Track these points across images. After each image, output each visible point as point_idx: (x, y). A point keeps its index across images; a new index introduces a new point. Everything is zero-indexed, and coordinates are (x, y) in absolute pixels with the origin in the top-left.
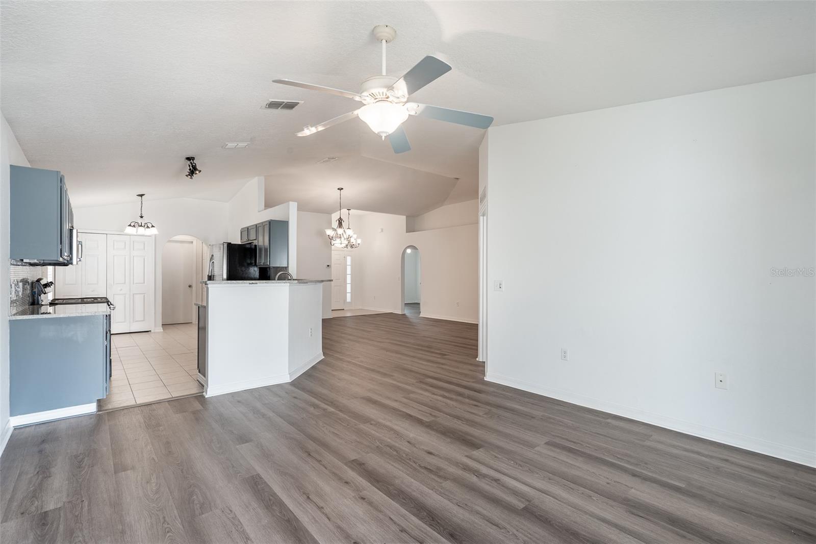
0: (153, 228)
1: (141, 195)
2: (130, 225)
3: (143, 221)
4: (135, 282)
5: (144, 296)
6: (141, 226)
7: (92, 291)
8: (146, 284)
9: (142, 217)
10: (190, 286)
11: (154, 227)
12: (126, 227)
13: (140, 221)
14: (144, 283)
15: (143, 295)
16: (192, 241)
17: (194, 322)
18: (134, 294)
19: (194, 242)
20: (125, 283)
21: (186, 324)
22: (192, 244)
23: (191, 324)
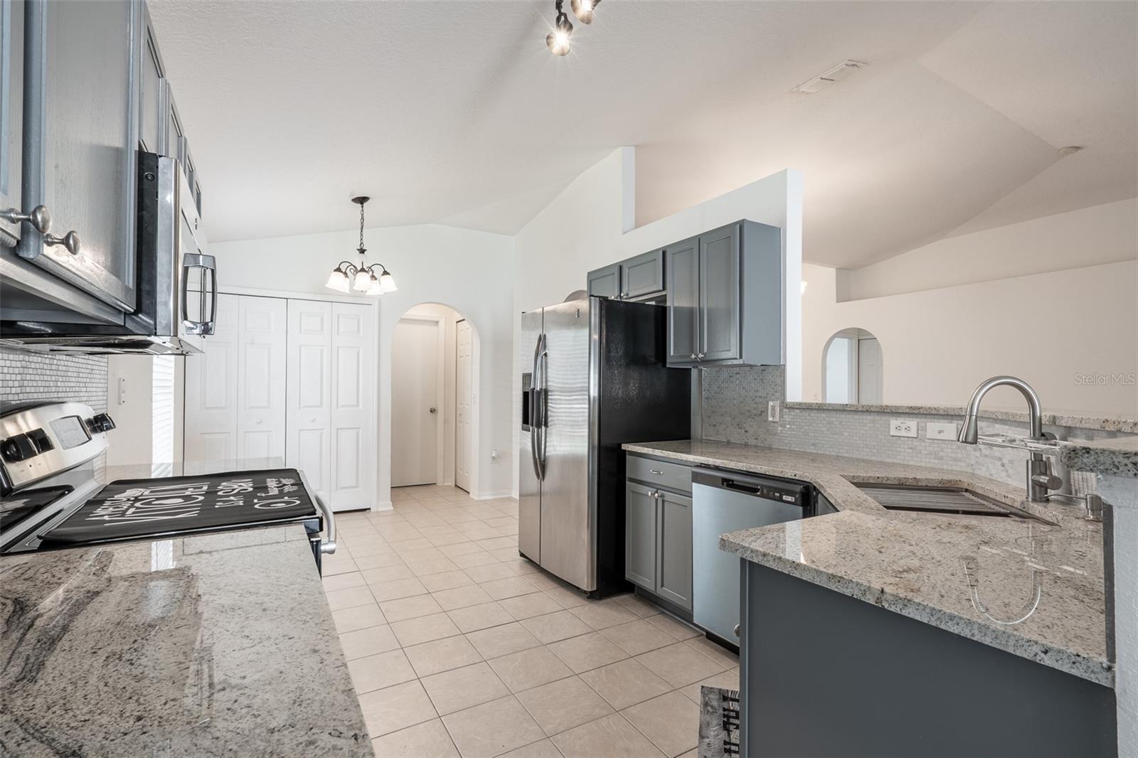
0: (388, 276)
1: (362, 200)
2: (338, 270)
3: (367, 260)
4: (340, 405)
5: (358, 433)
6: (363, 270)
7: (259, 423)
8: (361, 407)
9: (362, 251)
10: (432, 411)
11: (388, 274)
12: (330, 275)
13: (358, 260)
14: (358, 405)
15: (355, 431)
16: (436, 319)
17: (440, 483)
18: (338, 429)
19: (440, 322)
20: (321, 405)
21: (425, 487)
22: (438, 325)
23: (435, 486)
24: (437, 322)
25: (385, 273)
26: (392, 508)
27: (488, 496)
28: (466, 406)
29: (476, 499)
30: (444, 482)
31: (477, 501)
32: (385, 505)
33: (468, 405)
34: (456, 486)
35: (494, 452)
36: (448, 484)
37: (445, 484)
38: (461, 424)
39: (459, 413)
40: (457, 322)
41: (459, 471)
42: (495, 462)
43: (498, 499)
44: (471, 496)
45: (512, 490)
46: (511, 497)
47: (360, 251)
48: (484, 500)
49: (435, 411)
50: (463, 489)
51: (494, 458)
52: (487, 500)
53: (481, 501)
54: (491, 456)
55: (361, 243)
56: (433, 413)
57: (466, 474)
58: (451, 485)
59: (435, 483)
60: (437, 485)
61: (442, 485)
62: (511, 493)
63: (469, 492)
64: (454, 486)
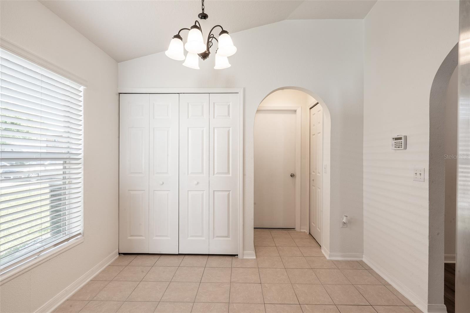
4: (215, 173)
5: (229, 195)
8: (231, 174)
10: (292, 176)
14: (228, 173)
15: (227, 193)
16: (294, 108)
17: (297, 229)
18: (214, 191)
19: (297, 111)
20: (202, 173)
21: (287, 231)
22: (295, 114)
23: (294, 231)
24: (295, 111)
25: (224, 32)
26: (255, 258)
27: (338, 257)
28: (318, 174)
29: (328, 258)
30: (301, 229)
32: (250, 255)
33: (319, 173)
34: (310, 233)
35: (345, 218)
36: (304, 231)
37: (302, 231)
38: (314, 188)
39: (312, 179)
40: (311, 108)
41: (313, 224)
42: (346, 228)
43: (349, 261)
44: (323, 251)
45: (363, 255)
46: (362, 261)
47: (200, 16)
48: (335, 261)
49: (294, 175)
50: (315, 240)
51: (344, 223)
52: (338, 261)
53: (331, 260)
54: (342, 221)
55: (203, 9)
56: (292, 177)
57: (318, 229)
58: (306, 232)
59: (294, 228)
60: (295, 230)
61: (299, 231)
62: (362, 257)
63: (321, 246)
64: (308, 234)
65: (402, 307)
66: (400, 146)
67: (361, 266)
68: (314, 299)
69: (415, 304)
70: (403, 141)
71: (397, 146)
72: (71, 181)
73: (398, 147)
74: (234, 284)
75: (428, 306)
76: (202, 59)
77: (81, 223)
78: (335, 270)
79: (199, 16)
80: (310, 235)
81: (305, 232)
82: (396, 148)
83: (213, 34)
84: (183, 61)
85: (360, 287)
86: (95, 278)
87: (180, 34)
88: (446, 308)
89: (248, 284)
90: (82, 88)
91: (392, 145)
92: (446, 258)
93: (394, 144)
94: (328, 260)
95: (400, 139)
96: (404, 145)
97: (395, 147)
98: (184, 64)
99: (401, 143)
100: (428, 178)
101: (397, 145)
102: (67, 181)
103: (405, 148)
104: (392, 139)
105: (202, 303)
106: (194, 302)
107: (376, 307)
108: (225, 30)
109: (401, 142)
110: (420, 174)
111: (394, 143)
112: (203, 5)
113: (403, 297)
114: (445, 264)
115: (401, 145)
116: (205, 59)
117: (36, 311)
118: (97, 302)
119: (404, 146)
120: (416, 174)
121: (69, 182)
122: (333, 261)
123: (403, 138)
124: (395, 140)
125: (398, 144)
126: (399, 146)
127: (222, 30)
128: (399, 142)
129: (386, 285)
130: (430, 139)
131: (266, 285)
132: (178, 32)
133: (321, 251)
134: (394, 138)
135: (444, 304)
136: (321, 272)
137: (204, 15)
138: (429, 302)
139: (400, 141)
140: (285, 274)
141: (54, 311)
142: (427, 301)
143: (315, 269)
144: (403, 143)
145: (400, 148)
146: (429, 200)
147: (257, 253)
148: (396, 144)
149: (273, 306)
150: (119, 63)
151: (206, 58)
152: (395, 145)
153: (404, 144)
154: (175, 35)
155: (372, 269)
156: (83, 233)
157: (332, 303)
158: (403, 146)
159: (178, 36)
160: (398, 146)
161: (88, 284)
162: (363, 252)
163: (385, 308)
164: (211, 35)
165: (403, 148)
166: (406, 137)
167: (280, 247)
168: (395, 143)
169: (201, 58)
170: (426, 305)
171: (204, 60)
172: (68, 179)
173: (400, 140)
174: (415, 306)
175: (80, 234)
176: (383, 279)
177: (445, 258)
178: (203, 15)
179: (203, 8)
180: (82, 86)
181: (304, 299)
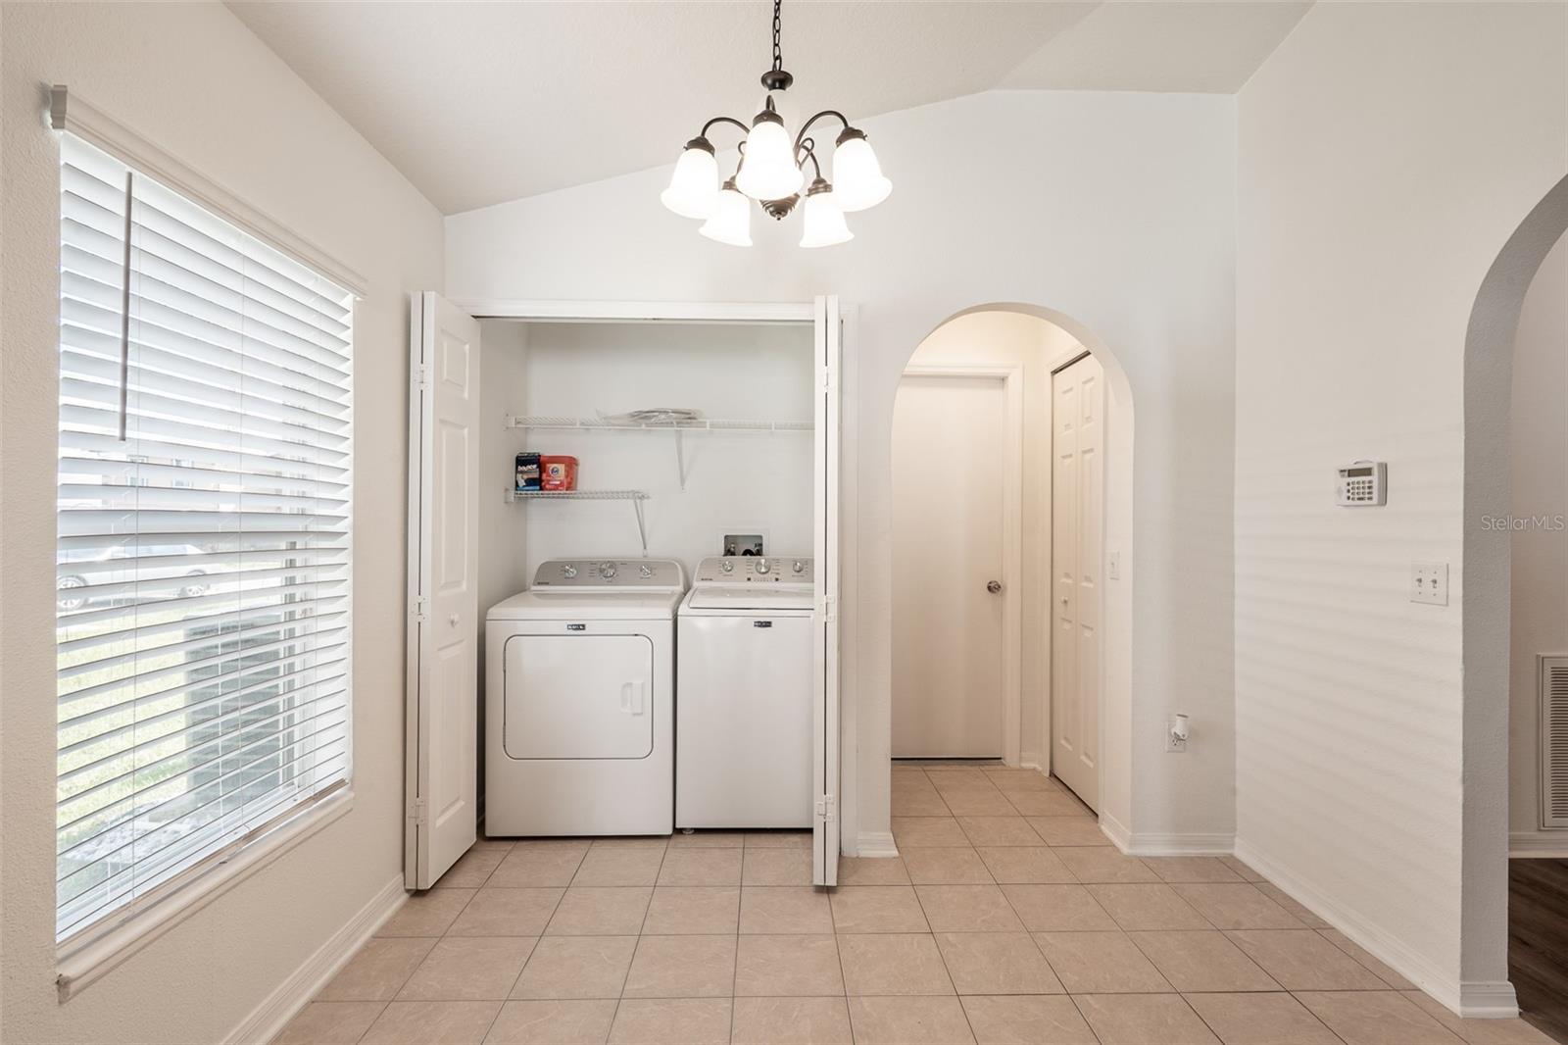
10: (993, 588)
16: (1000, 372)
17: (1011, 760)
19: (1010, 379)
21: (977, 768)
22: (1003, 387)
23: (999, 767)
24: (1003, 379)
25: (850, 133)
26: (895, 853)
27: (1159, 847)
28: (1084, 584)
29: (1126, 850)
30: (1021, 759)
31: (1129, 859)
32: (878, 842)
33: (1088, 579)
34: (1052, 774)
35: (1179, 721)
36: (1031, 765)
37: (1024, 765)
39: (1063, 598)
40: (1055, 372)
41: (1063, 742)
42: (1181, 752)
43: (1192, 858)
44: (1103, 827)
45: (1234, 837)
46: (1232, 856)
47: (769, 82)
48: (1150, 857)
49: (999, 587)
50: (1074, 793)
51: (1177, 738)
52: (1158, 859)
53: (1136, 856)
54: (1169, 729)
55: (778, 58)
56: (993, 592)
57: (1083, 758)
58: (1040, 769)
59: (1000, 758)
60: (1003, 764)
61: (1018, 767)
62: (1232, 845)
63: (1097, 815)
64: (1047, 774)
65: (1380, 993)
66: (1367, 496)
67: (1229, 871)
68: (1108, 976)
69: (1416, 984)
70: (1375, 478)
71: (1356, 496)
72: (311, 609)
73: (1359, 499)
74: (848, 936)
75: (1462, 986)
76: (774, 216)
77: (345, 747)
78: (1156, 886)
79: (764, 80)
80: (1053, 779)
81: (1034, 769)
82: (1350, 502)
83: (811, 140)
84: (703, 222)
85: (1241, 936)
86: (385, 927)
87: (706, 136)
88: (1514, 991)
89: (892, 937)
90: (348, 301)
91: (1339, 491)
92: (1513, 843)
93: (1345, 488)
94: (1126, 856)
95: (1367, 472)
96: (1379, 492)
97: (1349, 498)
98: (702, 231)
99: (1367, 485)
100: (1461, 595)
101: (1356, 491)
102: (298, 609)
103: (1383, 501)
104: (1338, 473)
105: (760, 999)
106: (733, 997)
107: (1304, 997)
108: (856, 128)
109: (1370, 482)
110: (1435, 582)
111: (1345, 484)
112: (776, 45)
113: (1378, 963)
114: (1512, 862)
115: (1369, 493)
116: (784, 216)
117: (225, 1040)
118: (414, 1004)
119: (1379, 496)
120: (1420, 580)
121: (305, 611)
122: (1144, 861)
123: (1375, 471)
124: (1349, 476)
125: (1358, 488)
126: (1361, 496)
127: (843, 127)
128: (1363, 482)
129: (1320, 927)
130: (1466, 475)
131: (950, 939)
132: (701, 130)
133: (1101, 831)
134: (1345, 471)
135: (1509, 980)
136: (1112, 893)
137: (782, 77)
138: (1464, 976)
139: (1366, 478)
140: (1002, 899)
141: (277, 1038)
142: (1459, 971)
143: (1094, 886)
144: (1375, 485)
145: (1367, 502)
146: (1464, 662)
147: (898, 840)
148: (1350, 487)
149: (985, 1000)
150: (447, 218)
151: (787, 212)
152: (1349, 491)
153: (1379, 488)
154: (693, 138)
155: (1267, 881)
156: (352, 780)
157: (1168, 988)
158: (1375, 495)
159: (701, 143)
160: (1358, 496)
161: (367, 948)
162: (1234, 829)
163: (1330, 998)
164: (807, 139)
165: (1375, 501)
166: (1384, 468)
167: (967, 819)
168: (1349, 484)
169: (771, 213)
170: (1456, 986)
171: (779, 219)
172: (302, 601)
173: (1365, 475)
174: (1420, 990)
175: (340, 783)
176: (1308, 911)
177: (1510, 843)
178: (777, 77)
179: (777, 54)
180: (351, 295)
181: (1077, 978)
